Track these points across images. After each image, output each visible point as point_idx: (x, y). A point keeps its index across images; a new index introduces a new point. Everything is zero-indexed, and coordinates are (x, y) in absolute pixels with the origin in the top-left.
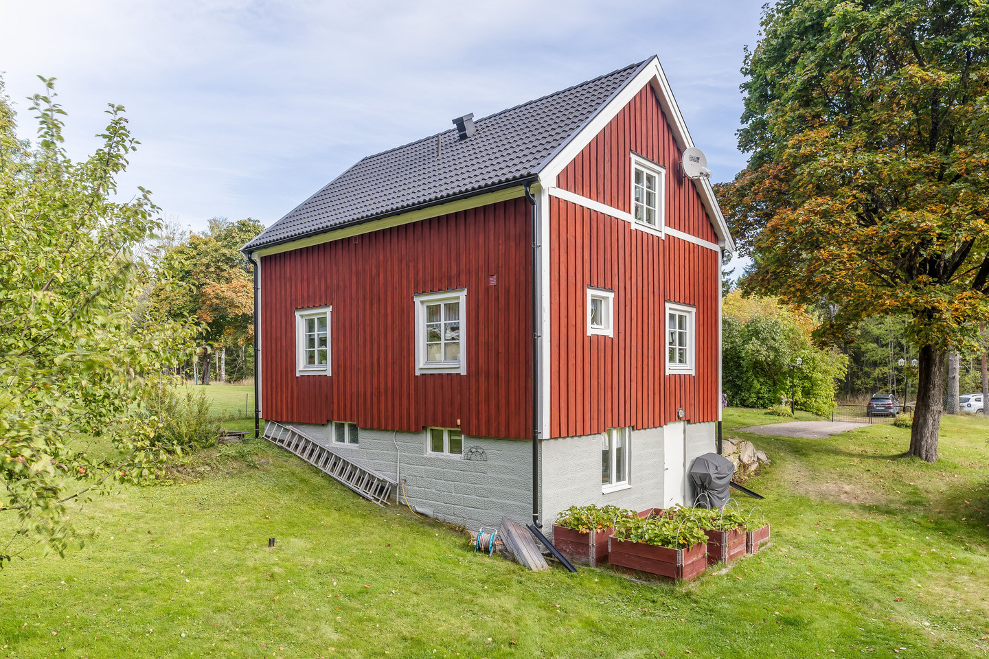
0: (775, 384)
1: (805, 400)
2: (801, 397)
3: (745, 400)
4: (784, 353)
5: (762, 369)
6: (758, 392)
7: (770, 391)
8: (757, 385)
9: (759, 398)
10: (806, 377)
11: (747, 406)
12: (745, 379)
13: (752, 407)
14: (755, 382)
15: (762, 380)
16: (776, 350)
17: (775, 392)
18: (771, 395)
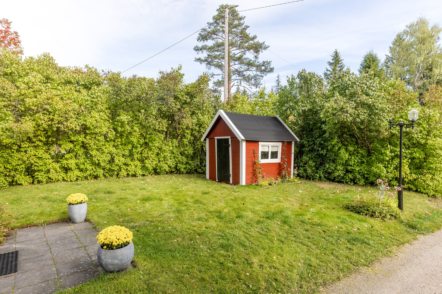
0: (369, 154)
1: (414, 176)
2: (408, 172)
3: (330, 173)
4: (382, 110)
5: (352, 136)
6: (346, 164)
7: (363, 162)
8: (344, 155)
9: (347, 171)
10: (417, 145)
11: (333, 180)
12: (329, 148)
13: (339, 182)
14: (343, 151)
15: (351, 148)
16: (370, 107)
17: (369, 164)
18: (364, 168)
